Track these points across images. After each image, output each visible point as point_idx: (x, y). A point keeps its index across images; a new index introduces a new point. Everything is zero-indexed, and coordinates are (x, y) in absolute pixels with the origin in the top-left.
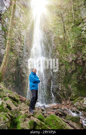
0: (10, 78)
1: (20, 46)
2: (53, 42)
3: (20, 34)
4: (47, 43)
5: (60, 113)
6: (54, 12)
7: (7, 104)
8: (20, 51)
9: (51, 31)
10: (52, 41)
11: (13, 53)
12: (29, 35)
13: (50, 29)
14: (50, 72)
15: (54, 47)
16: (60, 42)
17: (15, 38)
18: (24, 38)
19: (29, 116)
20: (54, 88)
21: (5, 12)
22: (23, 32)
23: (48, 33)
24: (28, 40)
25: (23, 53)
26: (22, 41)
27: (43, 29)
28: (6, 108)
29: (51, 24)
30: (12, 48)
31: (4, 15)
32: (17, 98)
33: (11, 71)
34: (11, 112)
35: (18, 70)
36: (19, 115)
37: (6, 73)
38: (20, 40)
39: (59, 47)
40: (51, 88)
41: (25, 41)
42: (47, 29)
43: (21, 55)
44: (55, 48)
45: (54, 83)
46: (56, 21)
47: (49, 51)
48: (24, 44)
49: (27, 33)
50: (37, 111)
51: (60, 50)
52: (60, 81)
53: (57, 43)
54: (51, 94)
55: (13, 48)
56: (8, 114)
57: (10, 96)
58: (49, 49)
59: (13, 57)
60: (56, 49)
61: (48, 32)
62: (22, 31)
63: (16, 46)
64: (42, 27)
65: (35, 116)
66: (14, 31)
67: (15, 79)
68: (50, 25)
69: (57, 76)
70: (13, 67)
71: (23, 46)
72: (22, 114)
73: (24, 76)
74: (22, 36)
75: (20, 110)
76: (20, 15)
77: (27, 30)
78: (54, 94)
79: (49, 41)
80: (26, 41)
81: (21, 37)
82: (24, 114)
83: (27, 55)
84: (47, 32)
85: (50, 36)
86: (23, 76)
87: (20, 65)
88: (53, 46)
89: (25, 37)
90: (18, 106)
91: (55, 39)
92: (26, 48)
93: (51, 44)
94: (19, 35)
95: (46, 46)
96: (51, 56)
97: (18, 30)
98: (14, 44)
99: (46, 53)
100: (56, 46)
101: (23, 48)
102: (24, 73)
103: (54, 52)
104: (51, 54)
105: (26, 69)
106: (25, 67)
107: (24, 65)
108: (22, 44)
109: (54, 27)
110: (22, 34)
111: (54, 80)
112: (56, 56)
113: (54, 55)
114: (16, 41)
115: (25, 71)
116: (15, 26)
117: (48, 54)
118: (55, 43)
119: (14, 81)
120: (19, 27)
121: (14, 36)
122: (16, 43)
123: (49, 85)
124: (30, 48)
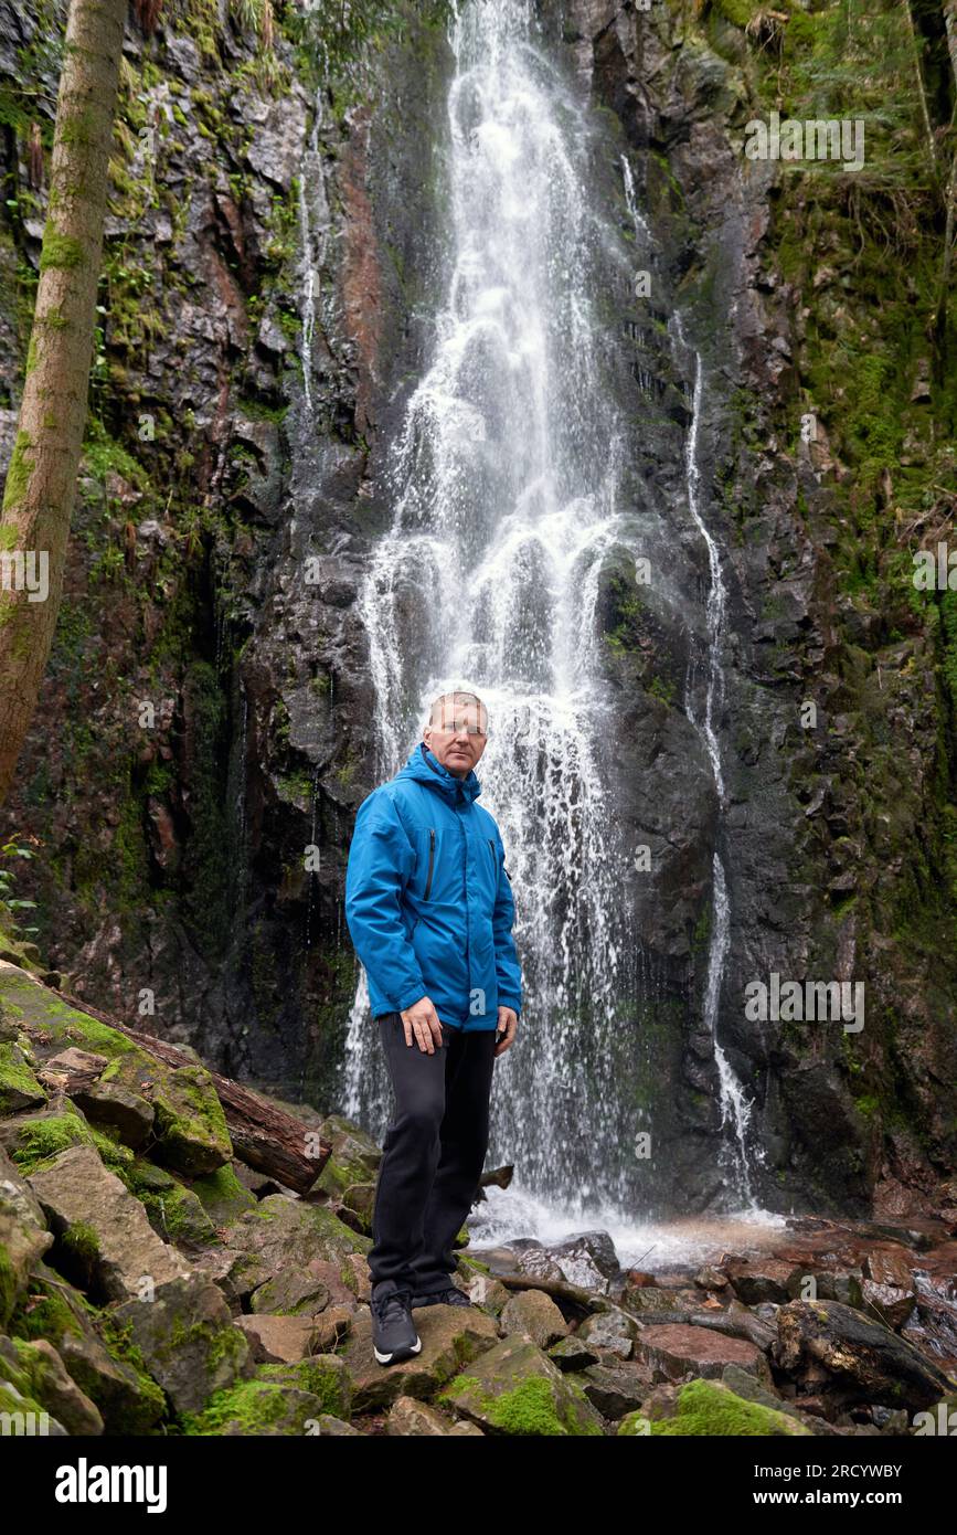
0: (105, 835)
1: (232, 353)
2: (745, 267)
3: (233, 168)
5: (839, 1359)
7: (54, 1222)
8: (245, 428)
9: (710, 93)
10: (729, 264)
11: (128, 463)
12: (368, 174)
13: (708, 59)
14: (689, 734)
15: (757, 351)
16: (864, 271)
17: (163, 231)
18: (289, 225)
19: (361, 1397)
22: (274, 122)
23: (674, 133)
24: (357, 254)
25: (284, 448)
26: (271, 267)
27: (588, 73)
28: (47, 1274)
30: (116, 385)
32: (194, 1129)
33: (109, 719)
34: (116, 1326)
35: (213, 707)
36: (222, 1376)
37: (42, 750)
38: (230, 255)
39: (837, 355)
40: (702, 988)
42: (656, 63)
43: (258, 487)
44: (776, 368)
45: (755, 903)
47: (682, 418)
48: (288, 309)
49: (340, 148)
50: (486, 1327)
51: (853, 394)
52: (840, 883)
53: (813, 293)
54: (699, 1076)
55: (139, 386)
56: (69, 1357)
57: (104, 1092)
58: (685, 386)
59: (135, 511)
60: (797, 380)
61: (664, 121)
62: (261, 110)
63: (179, 351)
64: (573, 38)
65: (460, 1400)
66: (137, 115)
67: (169, 835)
69: (805, 799)
70: (144, 672)
71: (277, 343)
72: (260, 1356)
73: (302, 805)
74: (259, 192)
75: (244, 1304)
77: (330, 98)
78: (743, 1077)
80: (324, 275)
81: (245, 207)
82: (294, 1358)
83: (342, 485)
84: (649, 117)
85: (700, 179)
86: (293, 793)
87: (243, 630)
88: (749, 342)
89: (312, 206)
90: (211, 1239)
91: (775, 216)
92: (320, 378)
93: (709, 309)
94: (223, 181)
95: (640, 342)
96: (717, 495)
97: (203, 92)
98: (152, 320)
99: (636, 444)
100: (797, 343)
101: (287, 375)
102: (296, 762)
103: (763, 435)
104: (703, 463)
105: (322, 693)
106: (314, 665)
107: (295, 638)
108: (266, 324)
109: (765, 33)
110: (269, 157)
111: (753, 856)
112: (793, 494)
113: (761, 484)
114: (177, 267)
115: (308, 732)
116: (161, 38)
117: (669, 469)
118: (784, 290)
119: (154, 864)
120: (210, 46)
121: (150, 190)
122: (176, 304)
123: (672, 936)
124: (387, 372)
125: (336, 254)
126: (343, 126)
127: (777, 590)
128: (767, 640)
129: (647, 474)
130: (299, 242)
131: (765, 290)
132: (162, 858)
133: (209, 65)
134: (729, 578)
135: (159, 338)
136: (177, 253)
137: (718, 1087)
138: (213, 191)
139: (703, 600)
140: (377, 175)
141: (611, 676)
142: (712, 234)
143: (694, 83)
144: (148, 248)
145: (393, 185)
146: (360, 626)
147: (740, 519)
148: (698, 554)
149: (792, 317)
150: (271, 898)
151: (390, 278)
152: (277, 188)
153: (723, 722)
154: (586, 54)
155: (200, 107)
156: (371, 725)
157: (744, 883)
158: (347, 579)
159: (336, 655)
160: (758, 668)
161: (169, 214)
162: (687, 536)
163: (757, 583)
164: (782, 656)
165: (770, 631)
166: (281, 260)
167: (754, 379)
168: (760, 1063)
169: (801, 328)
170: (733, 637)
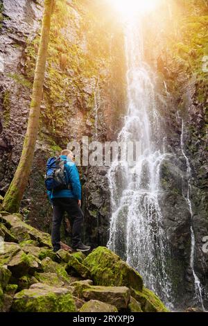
1: (81, 127)
2: (191, 100)
3: (81, 92)
4: (169, 108)
6: (192, 5)
9: (182, 67)
10: (188, 100)
11: (60, 149)
12: (109, 90)
13: (181, 60)
14: (183, 200)
15: (195, 117)
17: (67, 105)
18: (92, 101)
20: (200, 257)
21: (35, 34)
22: (89, 83)
23: (175, 75)
24: (107, 106)
26: (88, 110)
27: (156, 66)
29: (182, 43)
30: (57, 134)
31: (33, 45)
38: (80, 108)
40: (189, 258)
41: (96, 109)
42: (170, 62)
44: (199, 120)
46: (197, 32)
47: (179, 133)
48: (92, 118)
49: (103, 86)
54: (189, 279)
55: (62, 134)
58: (180, 126)
60: (204, 122)
61: (173, 73)
62: (86, 80)
63: (70, 127)
64: (152, 60)
66: (62, 84)
67: (69, 225)
68: (177, 50)
71: (90, 124)
73: (95, 216)
74: (86, 96)
76: (79, 34)
77: (101, 77)
78: (200, 279)
79: (179, 100)
80: (99, 110)
81: (83, 99)
84: (169, 73)
85: (181, 84)
86: (93, 214)
88: (193, 115)
89: (97, 97)
91: (197, 89)
92: (99, 130)
93: (184, 109)
94: (79, 94)
95: (169, 118)
96: (188, 148)
97: (75, 79)
98: (64, 122)
99: (169, 139)
100: (203, 115)
101: (92, 130)
102: (93, 207)
103: (197, 135)
104: (184, 142)
105: (99, 193)
106: (97, 187)
107: (93, 182)
108: (88, 120)
109: (192, 54)
110: (88, 89)
111: (199, 227)
112: (205, 147)
113: (197, 145)
114: (69, 111)
115: (96, 201)
116: (66, 70)
117: (177, 143)
118: (200, 104)
119: (66, 231)
120: (76, 70)
121: (64, 97)
122: (69, 118)
123: (179, 244)
124: (114, 128)
125: (102, 106)
126: (103, 82)
127: (202, 167)
128: (200, 178)
129: (171, 145)
130: (94, 104)
131: (196, 105)
132: (68, 230)
133: (76, 73)
134: (191, 166)
135: (66, 125)
136: (70, 109)
137: (194, 281)
138: (77, 97)
139: (185, 171)
140: (111, 90)
141: (163, 188)
142: (184, 95)
143: (178, 65)
144: (64, 108)
145: (114, 92)
146: (107, 179)
147: (193, 153)
148: (184, 161)
149: (202, 110)
150: (90, 238)
151: (114, 110)
152: (90, 95)
153: (191, 197)
154: (156, 62)
155: (74, 81)
156: (109, 199)
157: (198, 233)
158: (105, 170)
159: (102, 185)
160: (199, 185)
161: (68, 102)
162: (181, 157)
163: (197, 166)
164: (204, 182)
165: (200, 176)
166: (90, 108)
167: (194, 123)
168: (204, 275)
169: (204, 112)
170: (193, 178)
